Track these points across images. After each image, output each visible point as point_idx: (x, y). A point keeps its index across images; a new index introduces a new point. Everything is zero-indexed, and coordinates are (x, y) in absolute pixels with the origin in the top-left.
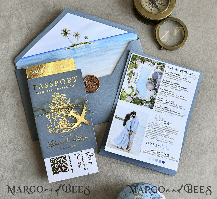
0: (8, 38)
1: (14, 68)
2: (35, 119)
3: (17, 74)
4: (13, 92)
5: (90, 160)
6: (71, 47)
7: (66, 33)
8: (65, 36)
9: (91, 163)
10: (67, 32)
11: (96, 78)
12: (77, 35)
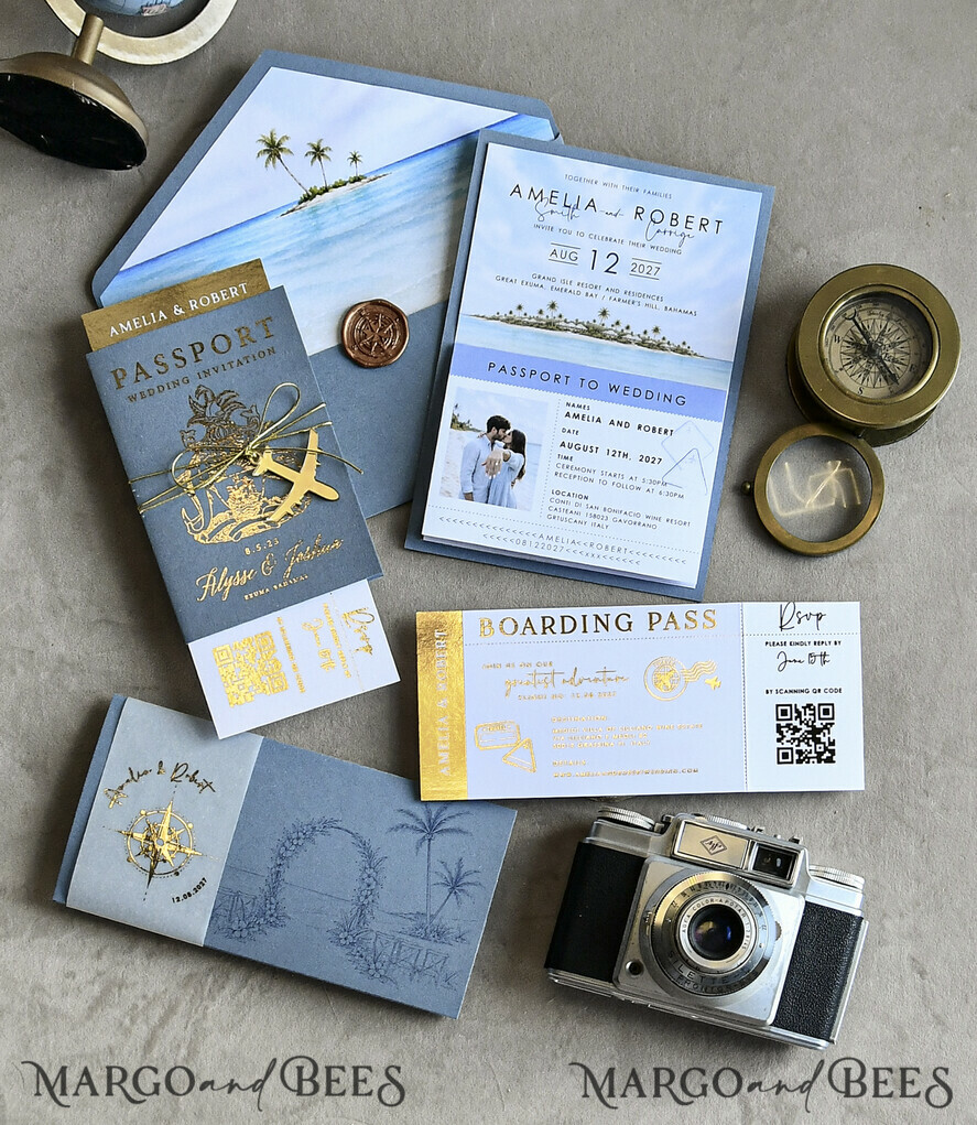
6: (302, 205)
7: (274, 149)
8: (271, 162)
10: (279, 144)
12: (318, 152)
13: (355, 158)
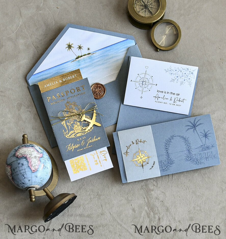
0: (18, 58)
1: (27, 85)
2: (52, 127)
3: (30, 90)
4: (28, 107)
5: (105, 157)
6: (76, 59)
7: (70, 47)
8: (69, 50)
9: (106, 160)
10: (71, 46)
11: (102, 85)
12: (80, 48)
13: (89, 49)
